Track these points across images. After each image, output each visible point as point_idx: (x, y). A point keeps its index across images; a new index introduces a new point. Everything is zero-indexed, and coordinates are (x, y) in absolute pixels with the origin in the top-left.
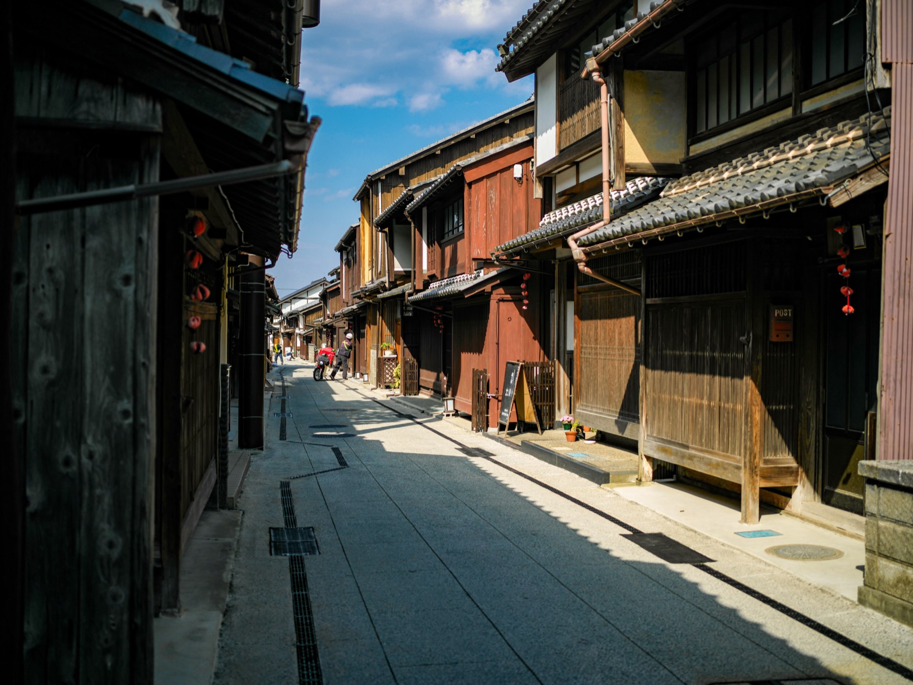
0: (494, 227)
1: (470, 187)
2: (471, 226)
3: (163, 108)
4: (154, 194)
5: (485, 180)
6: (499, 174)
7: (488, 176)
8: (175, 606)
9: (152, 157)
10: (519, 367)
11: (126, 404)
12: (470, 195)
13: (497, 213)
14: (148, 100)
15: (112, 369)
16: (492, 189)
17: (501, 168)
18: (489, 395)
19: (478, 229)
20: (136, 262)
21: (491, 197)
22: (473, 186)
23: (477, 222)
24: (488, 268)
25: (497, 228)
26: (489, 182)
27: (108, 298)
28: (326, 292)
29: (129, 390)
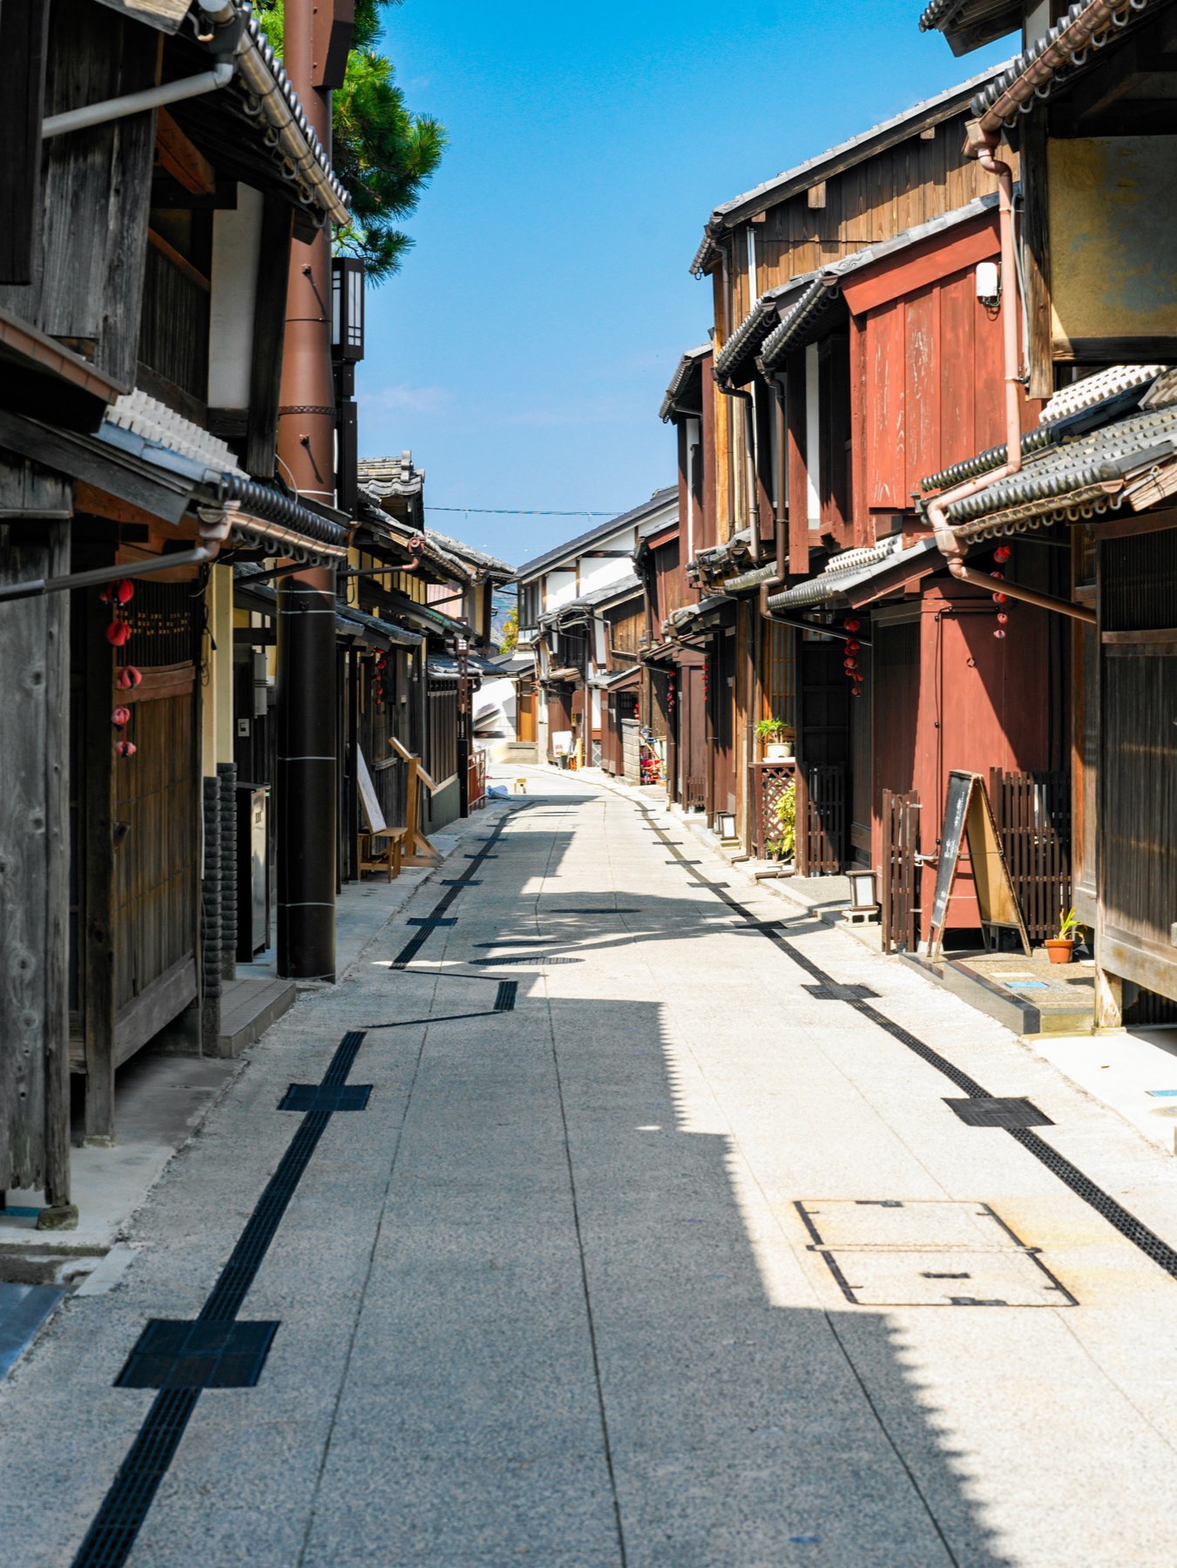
0: (926, 427)
1: (862, 328)
2: (868, 424)
3: (72, 491)
4: (63, 588)
5: (900, 306)
6: (936, 291)
7: (910, 297)
8: (106, 1133)
9: (61, 544)
10: (971, 785)
11: (39, 813)
12: (862, 344)
13: (934, 390)
14: (56, 483)
15: (23, 774)
16: (919, 330)
17: (941, 275)
18: (918, 857)
19: (883, 433)
20: (47, 659)
21: (918, 350)
22: (870, 324)
23: (883, 415)
24: (910, 535)
25: (935, 429)
26: (911, 312)
27: (18, 697)
28: (648, 549)
29: (42, 797)
